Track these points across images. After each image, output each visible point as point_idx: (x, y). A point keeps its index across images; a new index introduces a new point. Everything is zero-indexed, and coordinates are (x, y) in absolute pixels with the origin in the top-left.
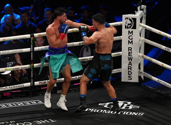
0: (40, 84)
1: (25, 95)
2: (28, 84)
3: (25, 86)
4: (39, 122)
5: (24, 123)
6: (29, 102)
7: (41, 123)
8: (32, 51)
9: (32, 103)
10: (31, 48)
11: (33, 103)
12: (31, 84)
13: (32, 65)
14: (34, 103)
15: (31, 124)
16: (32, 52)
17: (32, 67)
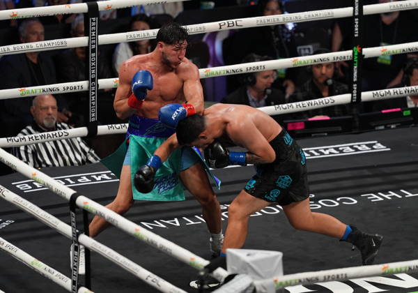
0: (376, 97)
1: (340, 129)
2: (344, 98)
3: (336, 102)
4: (375, 196)
5: (338, 199)
6: (351, 147)
7: (381, 199)
8: (357, 14)
9: (357, 150)
10: (354, 7)
11: (360, 148)
12: (352, 97)
13: (356, 49)
14: (363, 148)
15: (355, 202)
16: (356, 17)
17: (356, 54)
